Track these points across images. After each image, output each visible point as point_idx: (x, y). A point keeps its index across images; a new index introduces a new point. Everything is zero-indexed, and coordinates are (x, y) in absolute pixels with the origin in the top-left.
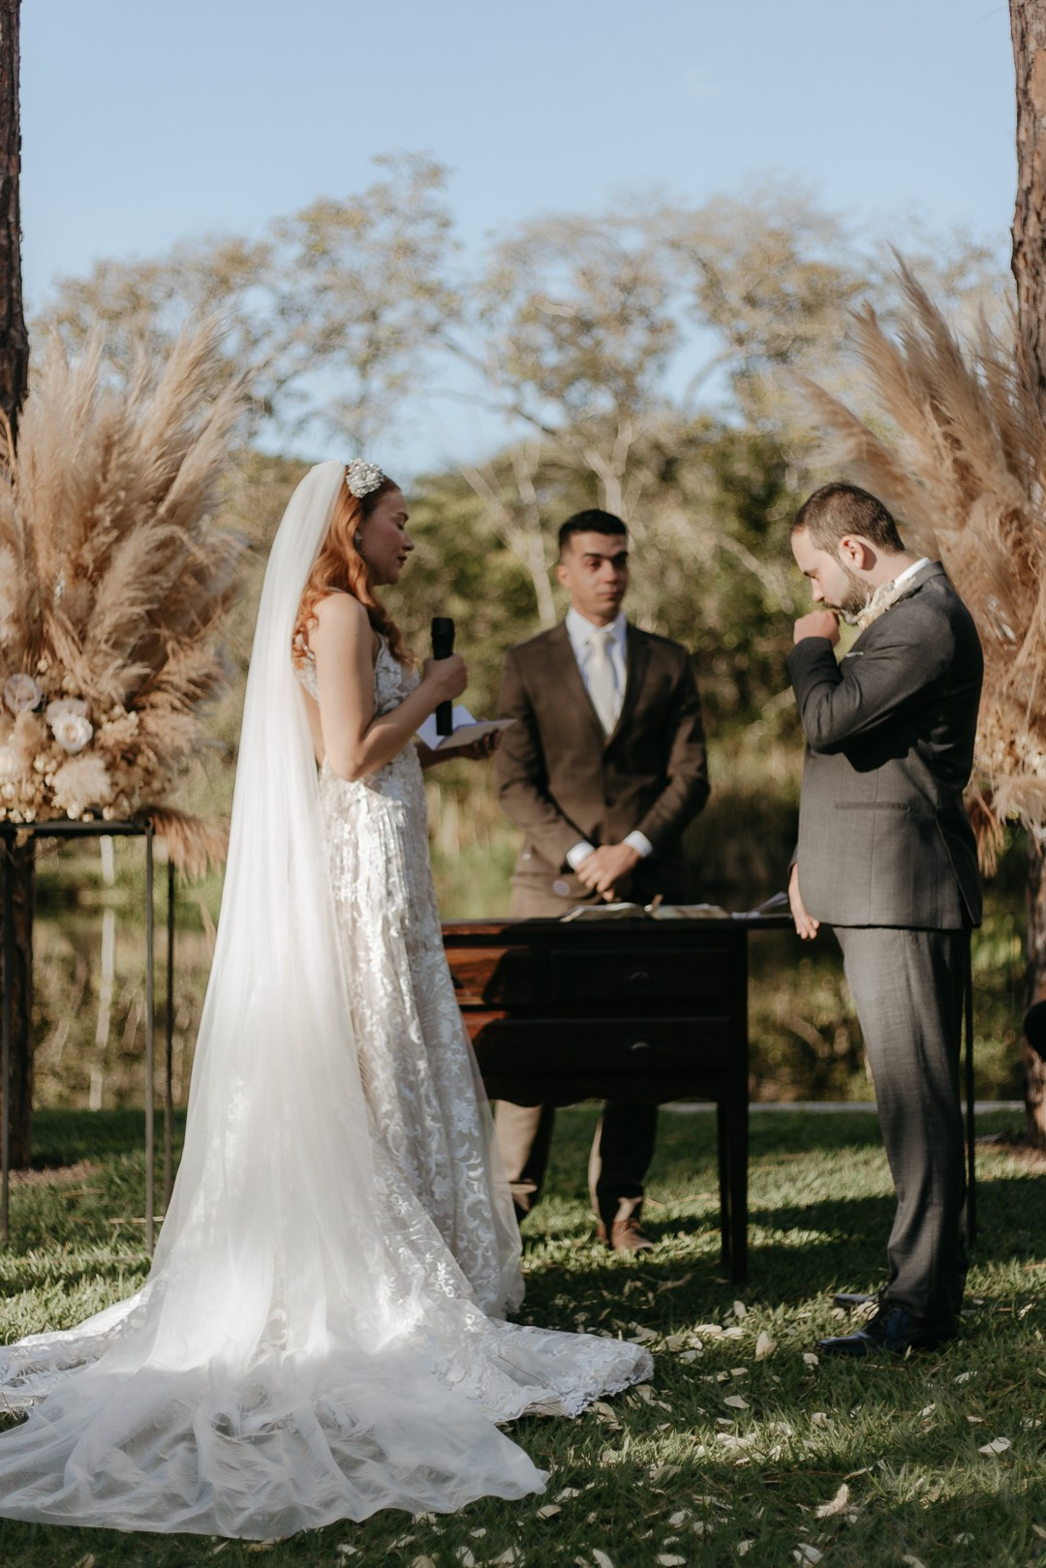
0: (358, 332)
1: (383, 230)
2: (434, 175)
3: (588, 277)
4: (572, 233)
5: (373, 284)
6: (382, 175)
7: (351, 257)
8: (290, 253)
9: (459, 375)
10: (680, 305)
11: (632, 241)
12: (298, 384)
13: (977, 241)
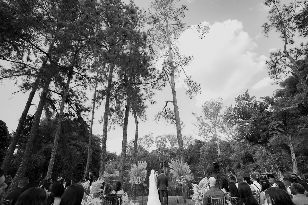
0: (148, 143)
1: (149, 137)
2: (152, 133)
3: (161, 139)
4: (161, 136)
5: (149, 140)
6: (149, 134)
7: (147, 138)
8: (144, 138)
9: (154, 145)
10: (167, 140)
11: (164, 137)
12: (144, 146)
13: (185, 136)
